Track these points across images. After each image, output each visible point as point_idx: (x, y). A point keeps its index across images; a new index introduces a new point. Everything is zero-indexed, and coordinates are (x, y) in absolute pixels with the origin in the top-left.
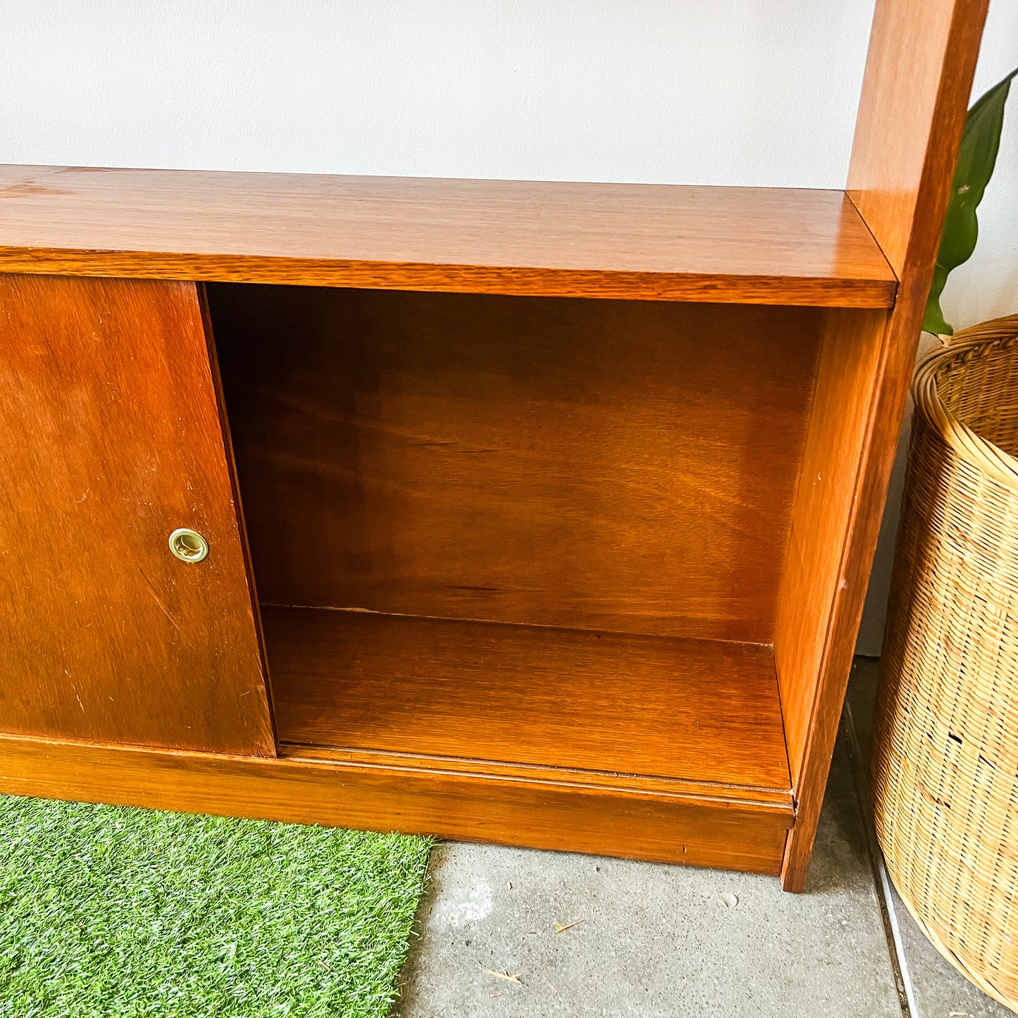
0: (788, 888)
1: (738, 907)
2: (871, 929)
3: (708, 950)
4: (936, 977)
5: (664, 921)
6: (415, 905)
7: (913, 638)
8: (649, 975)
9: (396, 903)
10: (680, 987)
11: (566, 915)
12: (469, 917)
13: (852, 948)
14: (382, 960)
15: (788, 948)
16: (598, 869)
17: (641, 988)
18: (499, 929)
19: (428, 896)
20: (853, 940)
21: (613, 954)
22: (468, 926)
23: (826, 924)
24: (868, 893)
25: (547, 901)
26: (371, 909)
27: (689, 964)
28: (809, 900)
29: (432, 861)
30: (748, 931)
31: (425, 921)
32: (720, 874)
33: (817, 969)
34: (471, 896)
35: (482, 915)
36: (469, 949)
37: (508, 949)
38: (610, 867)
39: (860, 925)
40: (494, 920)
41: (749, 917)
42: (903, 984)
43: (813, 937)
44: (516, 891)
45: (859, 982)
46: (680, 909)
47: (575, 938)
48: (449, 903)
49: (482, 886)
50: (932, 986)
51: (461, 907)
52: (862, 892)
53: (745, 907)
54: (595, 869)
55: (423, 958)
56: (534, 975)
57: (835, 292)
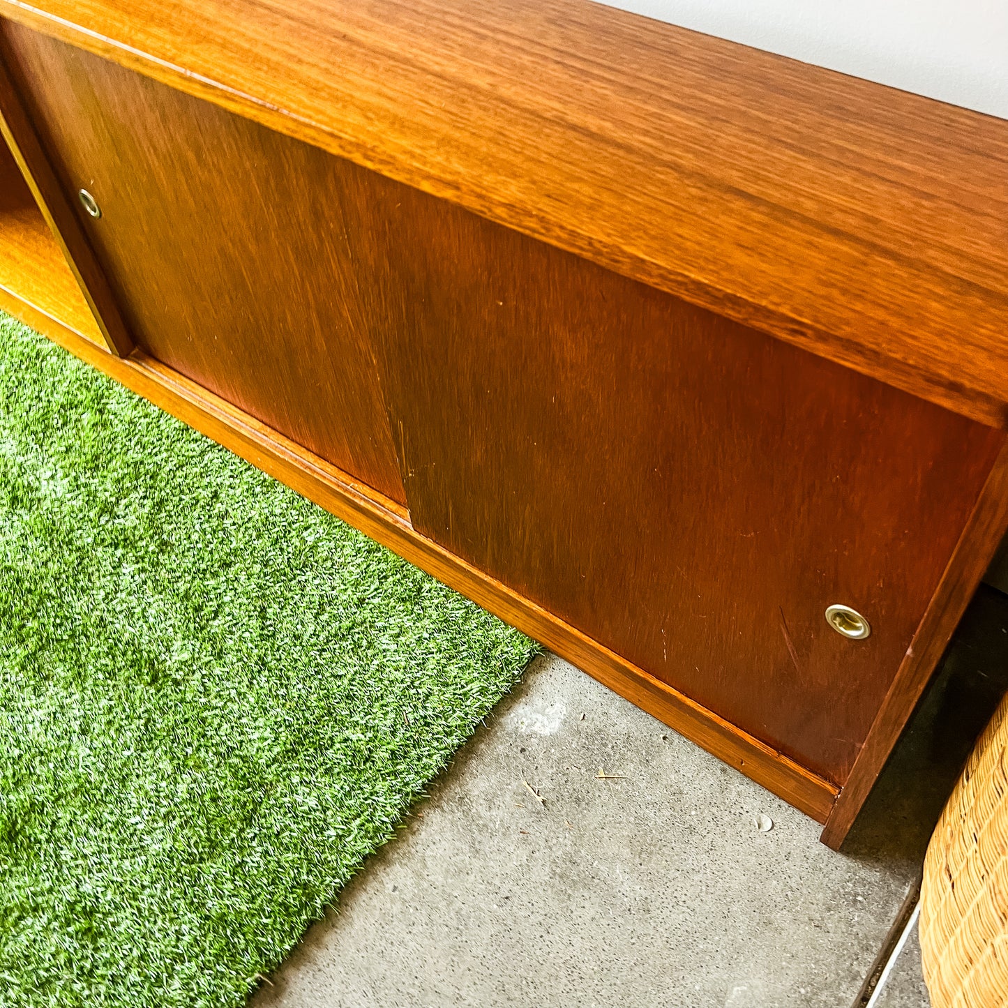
0: (825, 840)
1: (767, 834)
2: (881, 917)
3: (716, 858)
4: (913, 992)
5: (693, 813)
6: (497, 698)
8: (651, 853)
9: (483, 691)
10: (671, 876)
11: (613, 765)
12: (535, 728)
13: (850, 924)
14: (448, 734)
15: (789, 893)
16: (664, 738)
17: (637, 861)
18: (553, 751)
19: (515, 693)
20: (856, 919)
21: (632, 819)
22: (530, 736)
23: (841, 890)
24: (904, 884)
25: (605, 745)
26: (463, 687)
27: (690, 861)
28: (842, 861)
29: (534, 664)
30: (762, 859)
31: (501, 715)
32: (772, 796)
33: (802, 926)
34: (547, 710)
35: (546, 732)
36: (521, 756)
37: (551, 771)
38: (676, 741)
39: (873, 908)
40: (554, 741)
41: (772, 847)
42: (878, 980)
43: (820, 896)
44: (585, 724)
45: (834, 958)
46: (714, 810)
47: (609, 790)
48: (527, 708)
49: (560, 706)
50: (902, 998)
51: (534, 716)
52: (899, 879)
53: (776, 838)
54: (662, 736)
55: (483, 746)
56: (558, 805)
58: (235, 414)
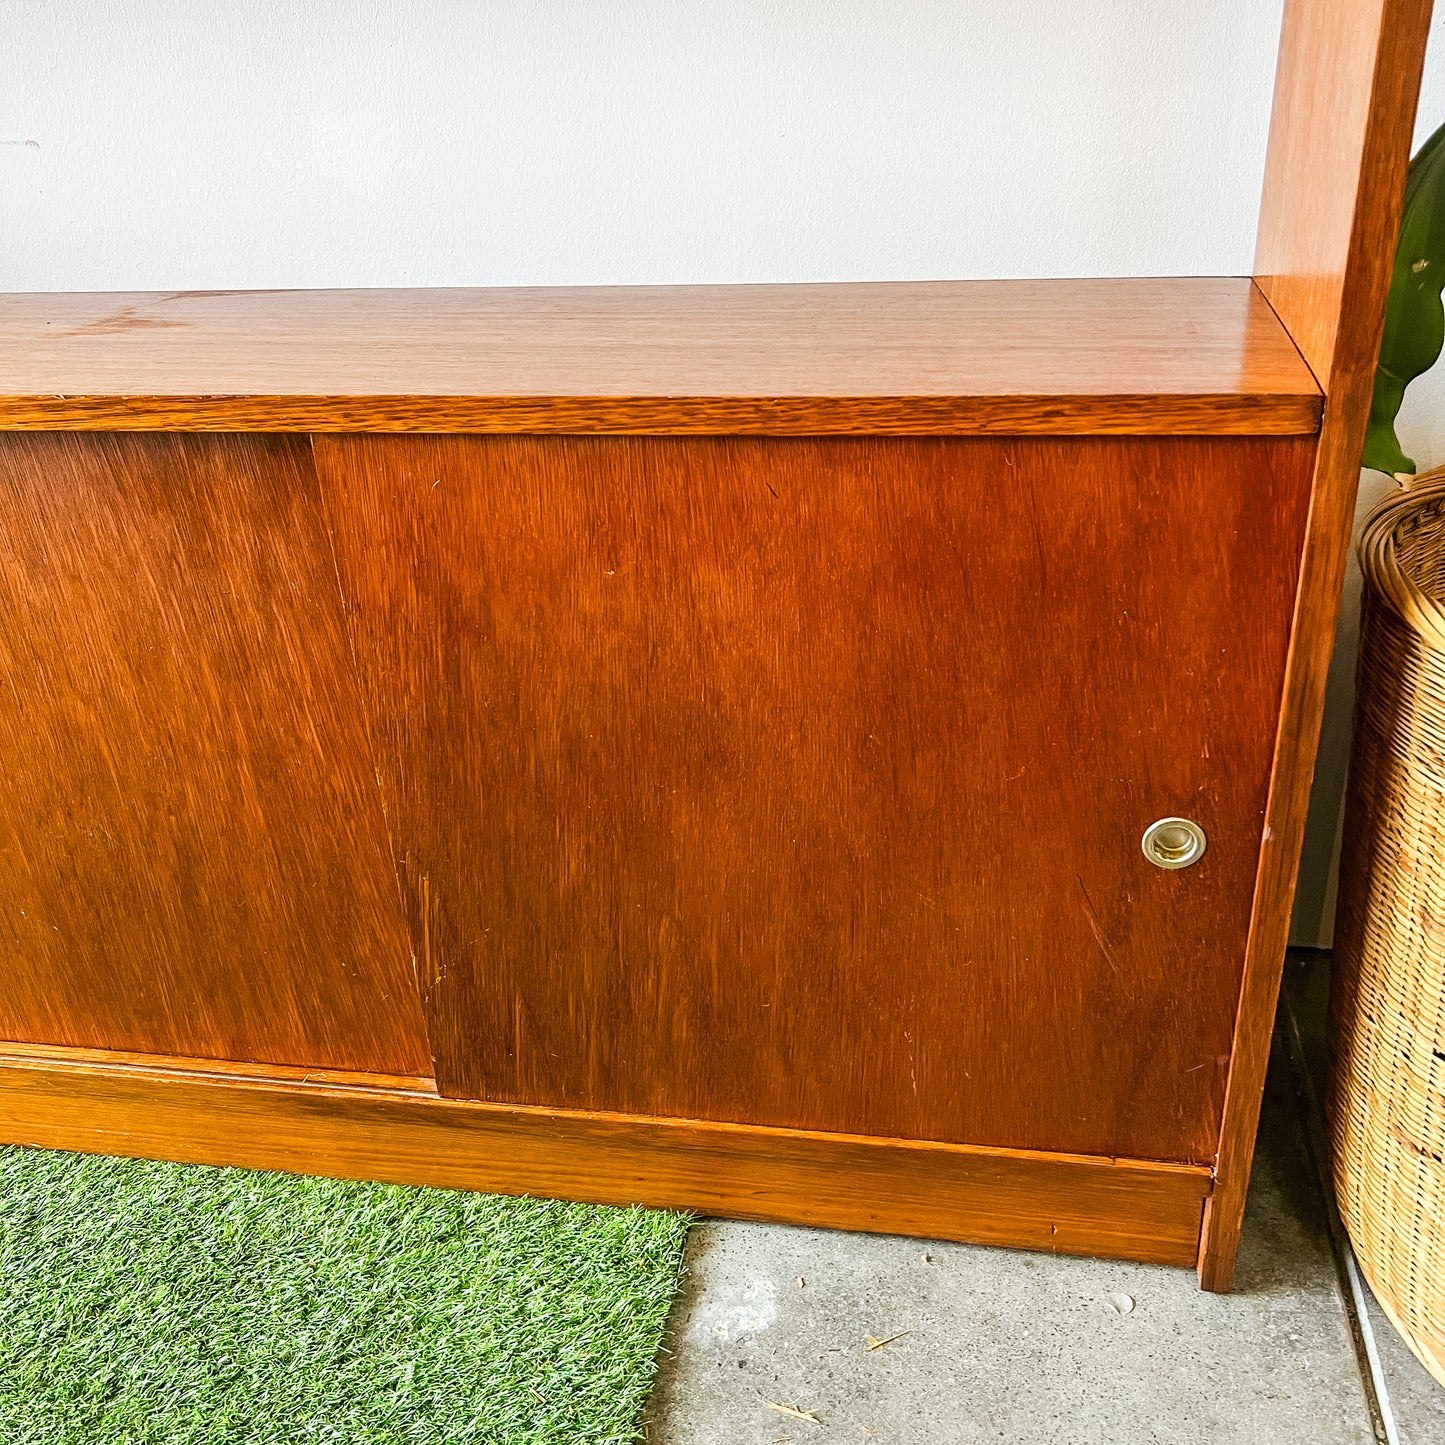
0: (1208, 1285)
1: (1136, 1313)
2: (1333, 1346)
3: (1092, 1375)
4: (1434, 1417)
5: (1026, 1334)
6: (666, 1308)
7: (1375, 912)
8: (1005, 1412)
9: (638, 1306)
10: (1051, 1429)
11: (883, 1324)
12: (743, 1326)
13: (1307, 1375)
14: (619, 1387)
15: (1210, 1374)
16: (929, 1259)
17: (994, 1432)
18: (786, 1344)
19: (684, 1297)
20: (1308, 1364)
21: (952, 1381)
22: (741, 1340)
23: (1267, 1339)
24: (1329, 1294)
25: (856, 1304)
26: (604, 1315)
27: (1063, 1397)
28: (1240, 1303)
29: (690, 1246)
30: (1149, 1349)
31: (680, 1332)
32: (1108, 1266)
33: (1254, 1406)
34: (746, 1296)
35: (762, 1324)
36: (744, 1372)
37: (799, 1373)
38: (946, 1256)
39: (1316, 1340)
40: (778, 1332)
41: (1150, 1327)
42: (1383, 1428)
43: (1248, 1358)
44: (809, 1290)
45: (1318, 1425)
46: (1049, 1317)
47: (896, 1358)
48: (714, 1307)
49: (761, 1283)
50: (1427, 1431)
51: (732, 1312)
52: (1320, 1293)
53: (1146, 1313)
54: (924, 1258)
55: (677, 1386)
56: (838, 1411)
57: (1232, 414)
58: (54, 1055)
